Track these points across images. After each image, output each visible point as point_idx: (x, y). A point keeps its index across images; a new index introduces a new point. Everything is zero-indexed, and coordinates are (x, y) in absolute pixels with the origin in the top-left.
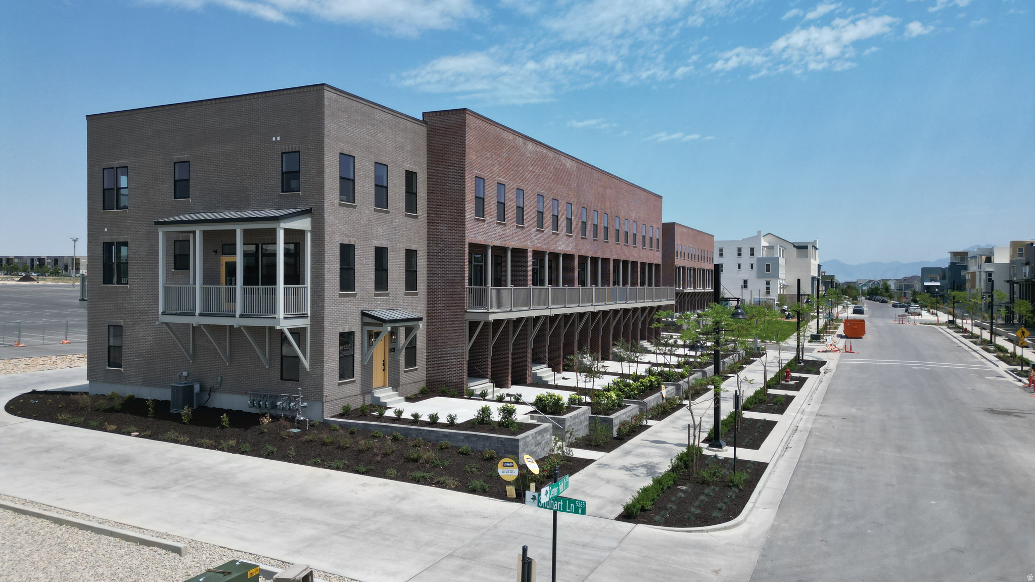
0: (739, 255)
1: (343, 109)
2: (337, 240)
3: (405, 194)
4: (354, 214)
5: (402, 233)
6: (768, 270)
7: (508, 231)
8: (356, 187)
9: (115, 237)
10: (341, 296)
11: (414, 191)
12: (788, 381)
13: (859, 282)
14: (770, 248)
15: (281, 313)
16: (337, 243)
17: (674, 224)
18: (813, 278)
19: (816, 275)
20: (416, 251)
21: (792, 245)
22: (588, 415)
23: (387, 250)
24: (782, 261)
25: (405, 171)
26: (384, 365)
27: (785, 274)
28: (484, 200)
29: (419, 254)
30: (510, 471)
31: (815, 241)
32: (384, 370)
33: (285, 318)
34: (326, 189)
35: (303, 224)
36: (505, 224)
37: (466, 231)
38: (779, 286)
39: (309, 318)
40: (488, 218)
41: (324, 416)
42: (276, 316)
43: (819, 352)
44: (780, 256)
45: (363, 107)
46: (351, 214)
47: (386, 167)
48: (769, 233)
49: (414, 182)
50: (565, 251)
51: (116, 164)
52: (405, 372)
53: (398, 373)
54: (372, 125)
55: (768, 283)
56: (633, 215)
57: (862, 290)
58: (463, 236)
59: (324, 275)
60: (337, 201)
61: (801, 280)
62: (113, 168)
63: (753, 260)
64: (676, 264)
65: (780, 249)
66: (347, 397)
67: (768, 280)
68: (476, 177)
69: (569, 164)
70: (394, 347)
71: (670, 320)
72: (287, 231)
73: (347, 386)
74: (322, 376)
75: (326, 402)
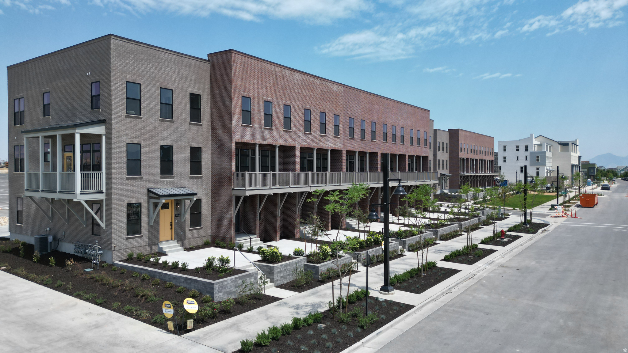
0: (518, 150)
1: (129, 52)
2: (124, 141)
3: (189, 109)
4: (140, 123)
5: (186, 136)
6: (538, 160)
7: (275, 134)
8: (142, 105)
9: (19, 142)
10: (127, 178)
11: (199, 108)
12: (503, 239)
13: (619, 168)
14: (540, 145)
15: (78, 190)
16: (124, 143)
17: (458, 130)
18: (573, 166)
19: (577, 163)
20: (201, 148)
21: (557, 143)
22: (303, 263)
23: (173, 147)
24: (548, 154)
25: (189, 94)
26: (171, 225)
27: (552, 163)
28: (251, 112)
29: (203, 150)
30: (169, 311)
31: (576, 140)
32: (171, 229)
33: (81, 194)
34: (113, 106)
35: (99, 130)
36: (272, 129)
37: (233, 134)
38: (546, 171)
39: (104, 194)
40: (254, 125)
41: (113, 260)
42: (75, 193)
43: (551, 217)
44: (547, 150)
45: (148, 50)
46: (137, 123)
47: (171, 91)
48: (540, 135)
49: (199, 101)
50: (333, 147)
51: (19, 96)
52: (190, 230)
53: (184, 231)
54: (157, 62)
55: (538, 169)
56: (401, 123)
57: (621, 174)
58: (231, 138)
59: (112, 165)
60: (124, 114)
61: (559, 167)
62: (18, 99)
63: (527, 153)
64: (460, 157)
65: (547, 146)
66: (135, 247)
67: (538, 167)
68: (242, 96)
69: (336, 88)
70: (179, 213)
71: (453, 194)
72: (82, 135)
73: (135, 240)
74: (111, 233)
75: (114, 251)
